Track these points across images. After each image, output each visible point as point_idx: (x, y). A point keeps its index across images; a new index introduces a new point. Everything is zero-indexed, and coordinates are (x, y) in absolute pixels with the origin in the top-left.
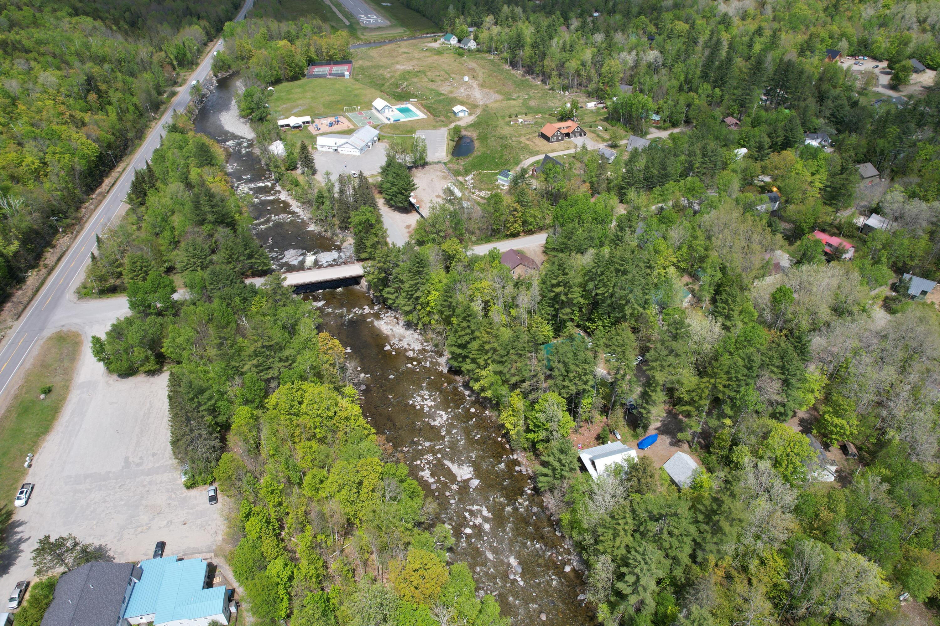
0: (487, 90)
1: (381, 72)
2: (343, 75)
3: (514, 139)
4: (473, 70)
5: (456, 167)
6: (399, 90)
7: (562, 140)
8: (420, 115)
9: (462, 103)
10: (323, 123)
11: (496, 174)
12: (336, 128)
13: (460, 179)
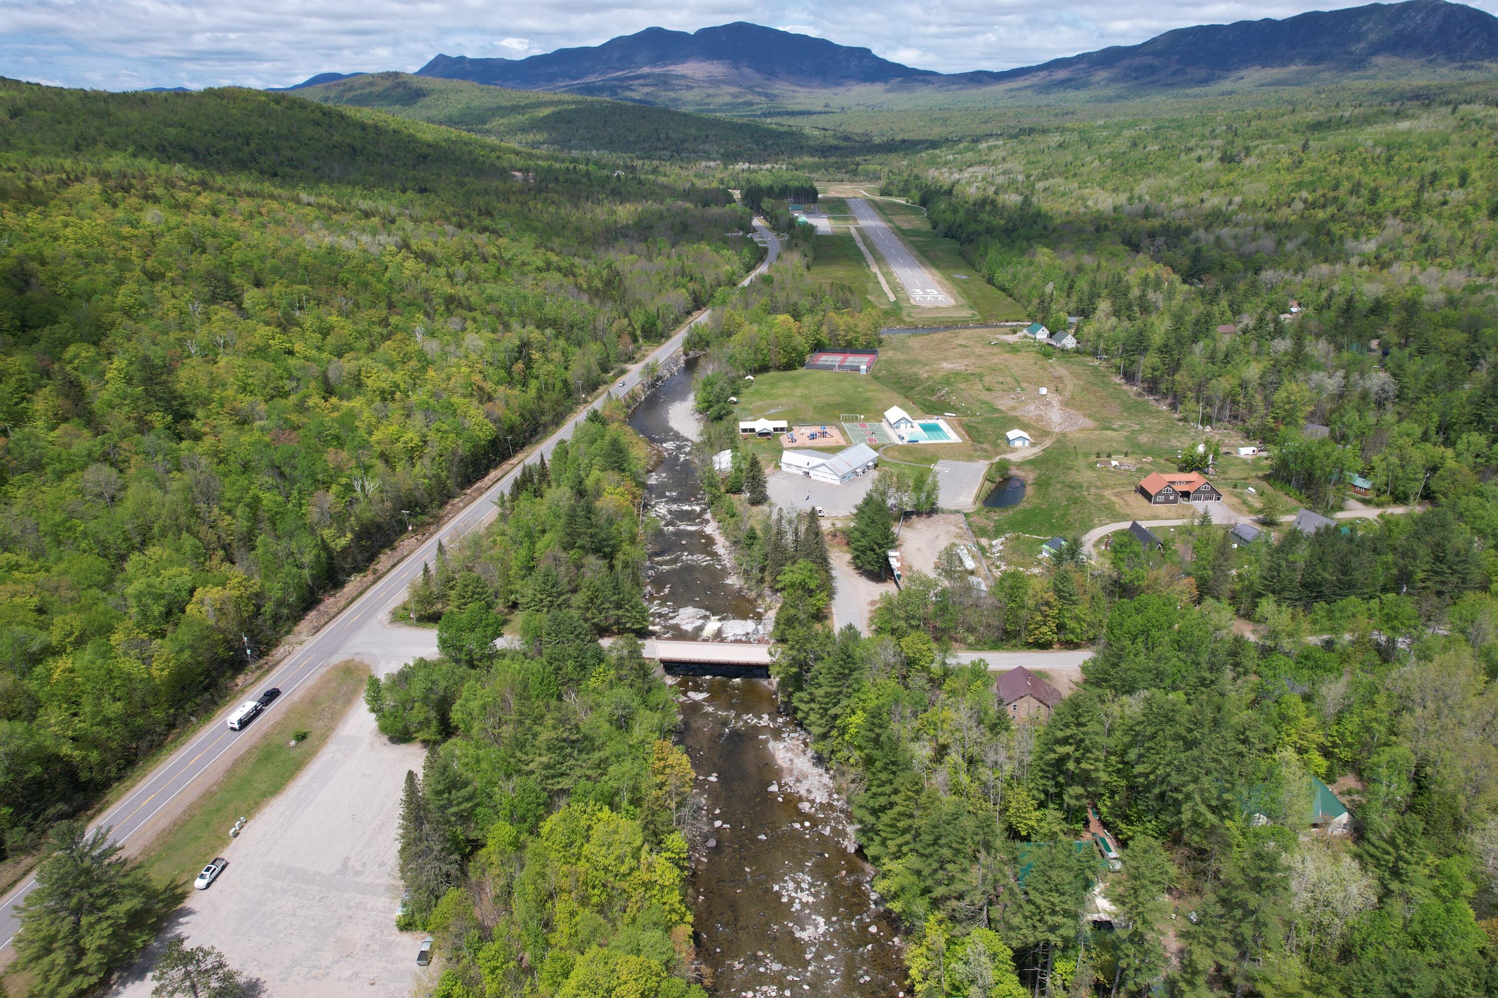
0: (1073, 412)
1: (915, 369)
2: (858, 369)
3: (1092, 491)
4: (1060, 379)
5: (983, 522)
6: (934, 398)
7: (1175, 501)
8: (951, 436)
9: (1024, 427)
10: (802, 433)
11: (1044, 542)
12: (820, 442)
13: (984, 542)
